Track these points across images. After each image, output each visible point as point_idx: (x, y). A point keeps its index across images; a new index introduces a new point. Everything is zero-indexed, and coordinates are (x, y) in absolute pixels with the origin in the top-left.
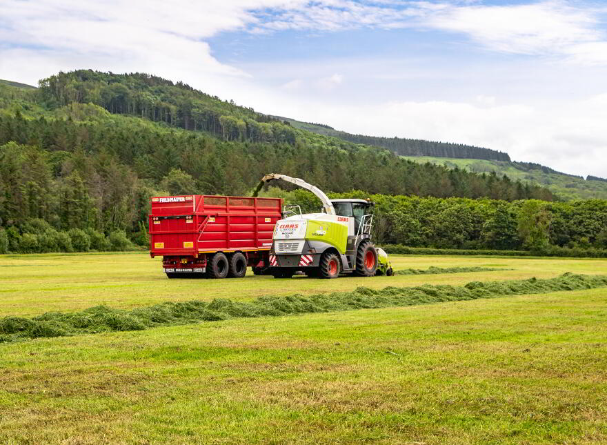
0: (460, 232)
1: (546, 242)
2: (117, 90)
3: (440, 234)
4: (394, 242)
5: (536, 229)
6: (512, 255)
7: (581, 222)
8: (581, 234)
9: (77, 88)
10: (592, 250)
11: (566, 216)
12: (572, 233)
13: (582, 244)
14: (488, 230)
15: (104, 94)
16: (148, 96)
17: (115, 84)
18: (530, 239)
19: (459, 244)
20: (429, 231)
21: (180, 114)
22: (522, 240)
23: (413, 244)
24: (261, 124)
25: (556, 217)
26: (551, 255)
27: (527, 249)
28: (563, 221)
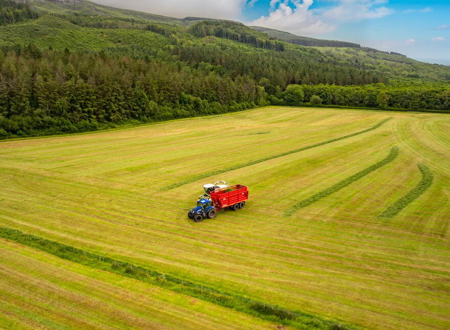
0: (357, 101)
1: (386, 105)
2: (219, 29)
3: (351, 101)
4: (335, 104)
5: (383, 101)
6: (374, 109)
7: (398, 98)
8: (397, 102)
9: (205, 28)
10: (401, 109)
11: (393, 96)
12: (394, 102)
13: (398, 106)
14: (366, 100)
15: (215, 30)
16: (230, 31)
17: (218, 26)
18: (380, 105)
19: (356, 105)
20: (347, 100)
21: (242, 37)
22: (378, 105)
23: (341, 104)
24: (271, 41)
25: (390, 97)
26: (387, 110)
27: (379, 108)
28: (392, 98)
